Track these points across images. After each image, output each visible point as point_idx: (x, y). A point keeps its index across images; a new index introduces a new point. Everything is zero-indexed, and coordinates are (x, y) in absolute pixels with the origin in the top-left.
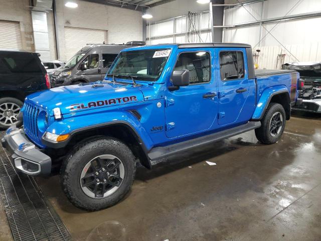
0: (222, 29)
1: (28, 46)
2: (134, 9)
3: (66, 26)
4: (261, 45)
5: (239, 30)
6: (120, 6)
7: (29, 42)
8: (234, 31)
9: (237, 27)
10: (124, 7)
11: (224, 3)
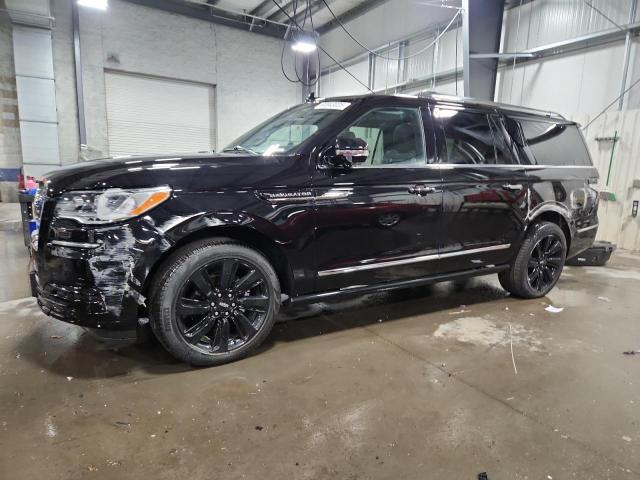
0: (495, 63)
1: (6, 111)
2: (282, 38)
3: (108, 66)
6: (246, 28)
7: (10, 101)
9: (541, 56)
10: (256, 31)
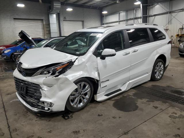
0: (147, 17)
2: (97, 9)
3: (64, 20)
4: (169, 24)
5: (156, 17)
8: (153, 17)
9: (155, 15)
11: (147, 4)
